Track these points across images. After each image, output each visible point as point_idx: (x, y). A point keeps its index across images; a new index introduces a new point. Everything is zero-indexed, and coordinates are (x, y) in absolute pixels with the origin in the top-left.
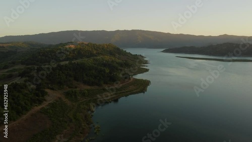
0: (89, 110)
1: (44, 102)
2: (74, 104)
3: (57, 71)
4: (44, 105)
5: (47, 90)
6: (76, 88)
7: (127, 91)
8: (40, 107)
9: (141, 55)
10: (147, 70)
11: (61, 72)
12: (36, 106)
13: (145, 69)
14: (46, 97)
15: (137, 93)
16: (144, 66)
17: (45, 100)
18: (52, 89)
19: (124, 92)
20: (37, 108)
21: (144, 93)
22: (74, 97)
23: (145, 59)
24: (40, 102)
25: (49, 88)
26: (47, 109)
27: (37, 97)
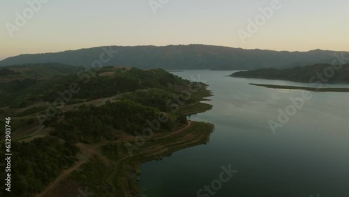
0: (134, 172)
1: (76, 162)
2: (114, 162)
3: (92, 116)
4: (76, 167)
5: (79, 145)
6: (116, 139)
7: (183, 141)
8: (70, 170)
9: (201, 83)
10: (209, 107)
11: (96, 117)
12: (66, 169)
13: (207, 105)
14: (78, 156)
15: (196, 144)
16: (206, 100)
17: (77, 160)
18: (86, 142)
19: (178, 144)
20: (68, 172)
21: (205, 144)
22: (113, 153)
23: (208, 89)
24: (71, 163)
25: (81, 141)
26: (80, 173)
27: (67, 157)
